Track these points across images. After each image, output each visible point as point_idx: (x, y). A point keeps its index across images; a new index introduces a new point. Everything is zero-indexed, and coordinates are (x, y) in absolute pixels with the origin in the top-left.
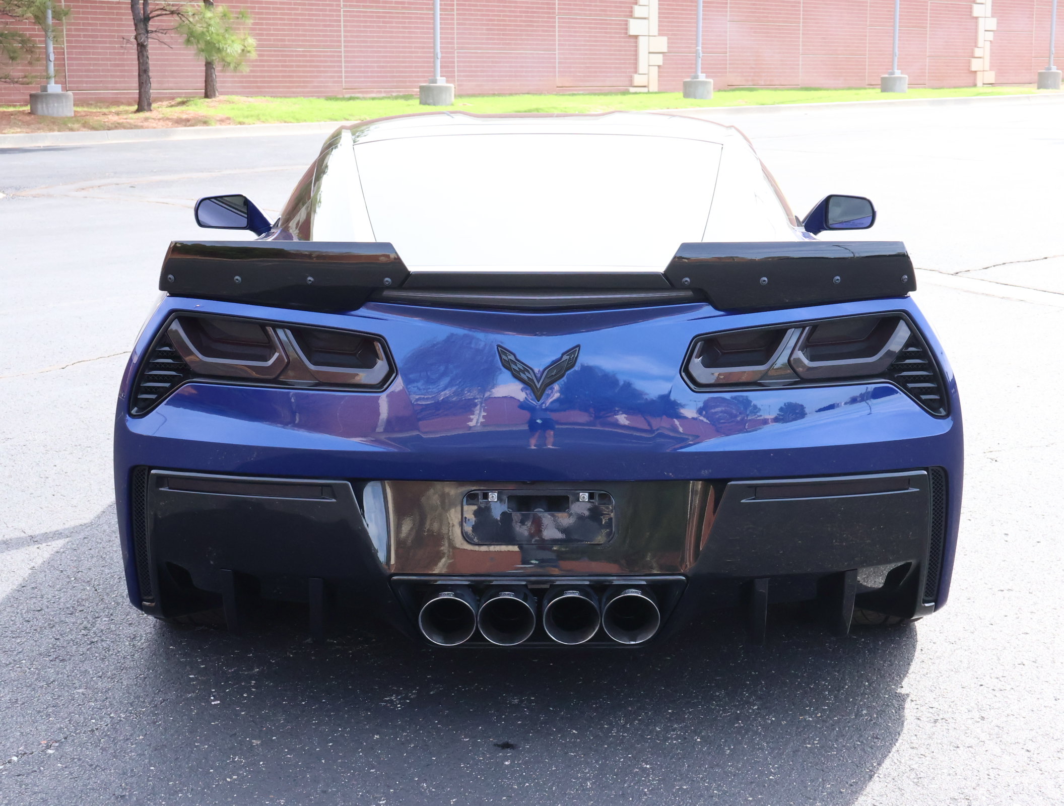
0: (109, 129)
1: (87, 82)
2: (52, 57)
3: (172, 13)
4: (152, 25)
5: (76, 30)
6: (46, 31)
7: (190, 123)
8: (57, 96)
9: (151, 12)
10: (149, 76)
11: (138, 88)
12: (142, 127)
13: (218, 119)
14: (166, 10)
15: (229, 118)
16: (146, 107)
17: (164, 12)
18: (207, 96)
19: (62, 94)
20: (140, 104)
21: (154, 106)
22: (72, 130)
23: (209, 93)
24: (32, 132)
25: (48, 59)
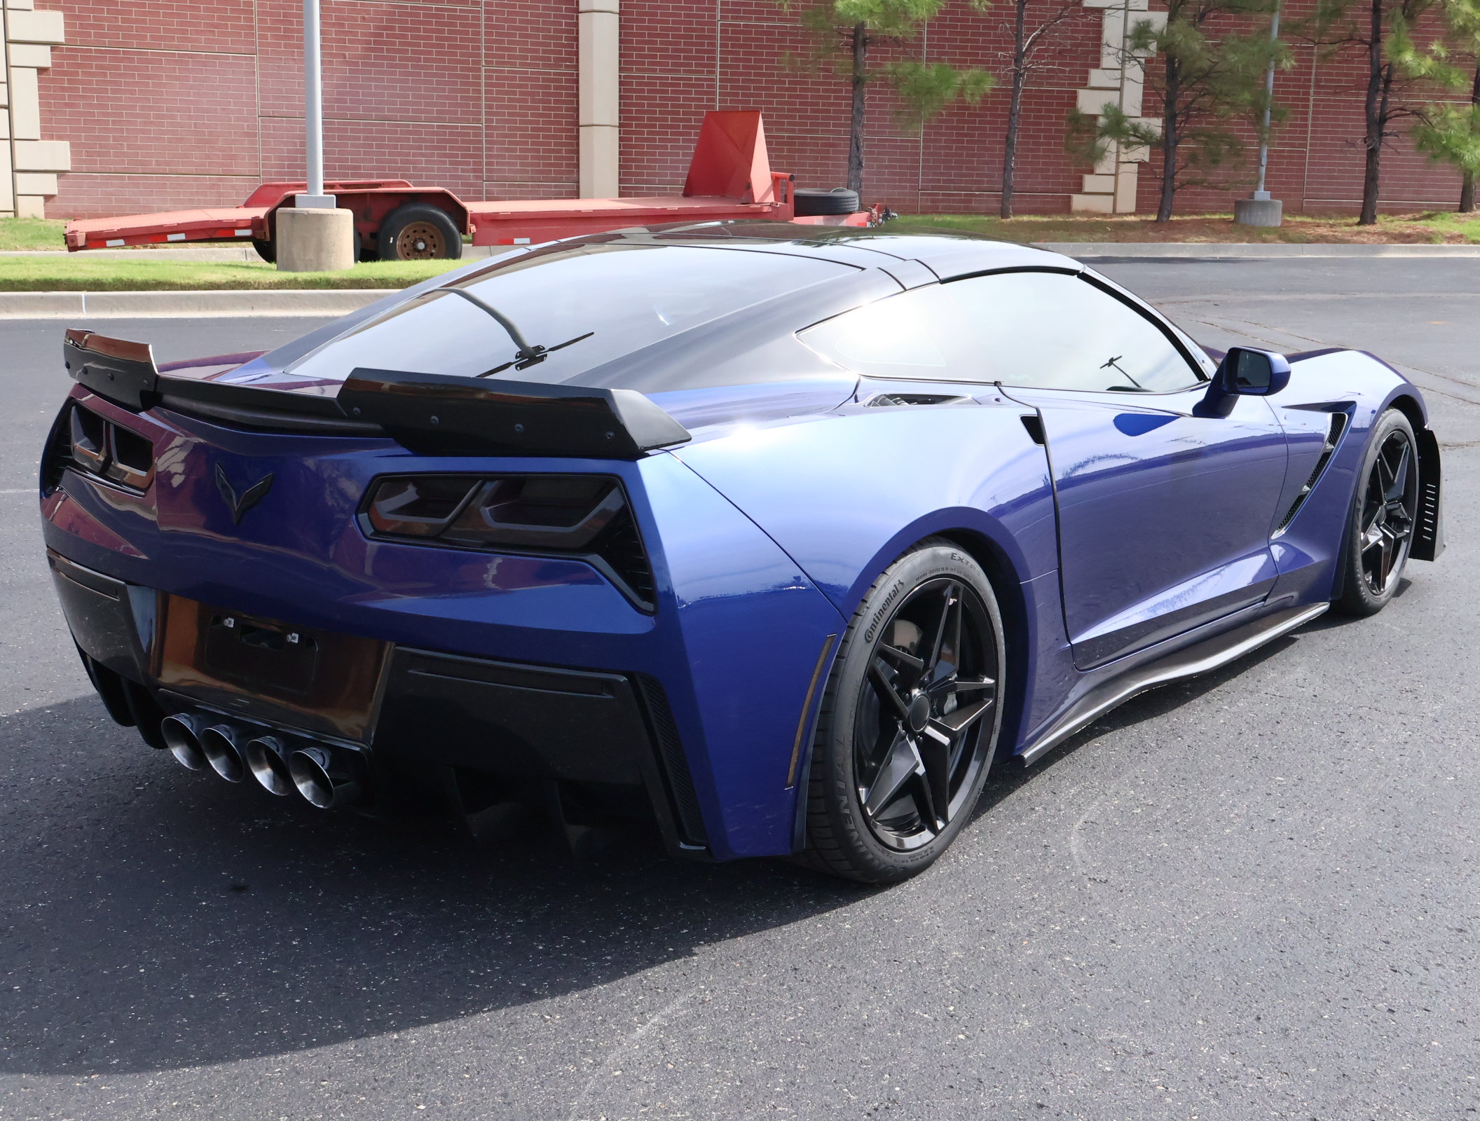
0: (1309, 242)
1: (1327, 190)
2: (1264, 161)
3: (1413, 113)
4: (1389, 126)
5: (1323, 132)
6: (1261, 132)
7: (1411, 238)
8: (1263, 205)
9: (1390, 112)
10: (1376, 185)
11: (1363, 197)
12: (1348, 242)
13: (1448, 236)
14: (1405, 110)
15: (1461, 236)
16: (1368, 220)
17: (1403, 112)
18: (1462, 209)
19: (1269, 202)
20: (1362, 216)
21: (1380, 218)
22: (1264, 241)
23: (1464, 206)
24: (1218, 242)
25: (1259, 163)
